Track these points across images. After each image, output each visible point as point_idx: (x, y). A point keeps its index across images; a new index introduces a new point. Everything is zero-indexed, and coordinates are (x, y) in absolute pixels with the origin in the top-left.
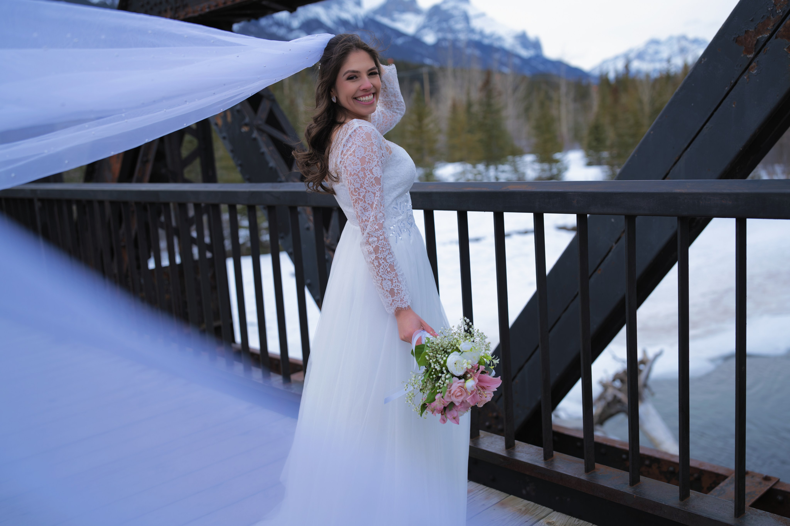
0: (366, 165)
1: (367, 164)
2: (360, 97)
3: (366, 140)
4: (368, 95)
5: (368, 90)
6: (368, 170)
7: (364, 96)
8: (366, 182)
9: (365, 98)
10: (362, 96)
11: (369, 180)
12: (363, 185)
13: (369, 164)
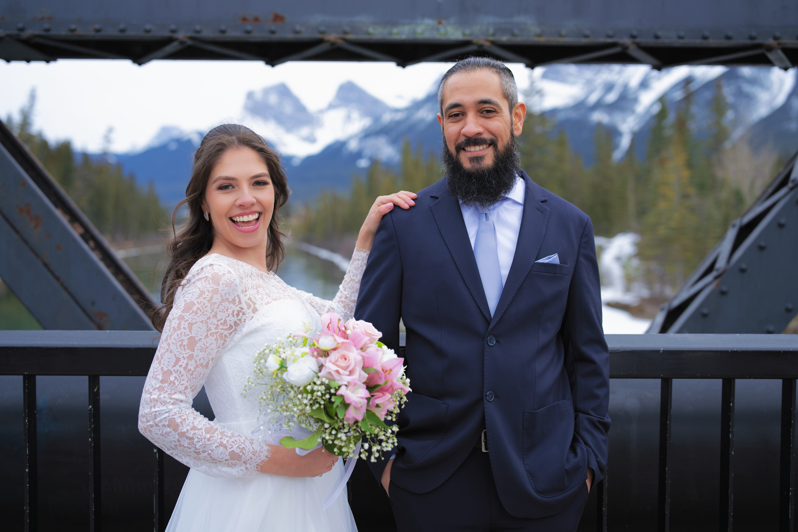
0: (189, 314)
1: (191, 314)
2: (236, 216)
3: (211, 282)
4: (248, 214)
5: (246, 207)
6: (188, 322)
7: (242, 215)
8: (175, 334)
9: (243, 217)
10: (239, 215)
11: (180, 336)
12: (169, 338)
13: (194, 314)
